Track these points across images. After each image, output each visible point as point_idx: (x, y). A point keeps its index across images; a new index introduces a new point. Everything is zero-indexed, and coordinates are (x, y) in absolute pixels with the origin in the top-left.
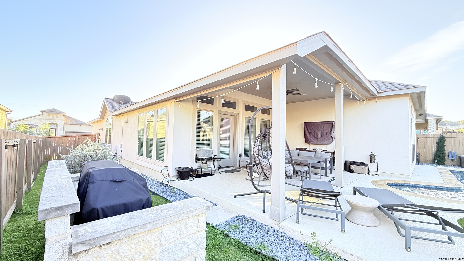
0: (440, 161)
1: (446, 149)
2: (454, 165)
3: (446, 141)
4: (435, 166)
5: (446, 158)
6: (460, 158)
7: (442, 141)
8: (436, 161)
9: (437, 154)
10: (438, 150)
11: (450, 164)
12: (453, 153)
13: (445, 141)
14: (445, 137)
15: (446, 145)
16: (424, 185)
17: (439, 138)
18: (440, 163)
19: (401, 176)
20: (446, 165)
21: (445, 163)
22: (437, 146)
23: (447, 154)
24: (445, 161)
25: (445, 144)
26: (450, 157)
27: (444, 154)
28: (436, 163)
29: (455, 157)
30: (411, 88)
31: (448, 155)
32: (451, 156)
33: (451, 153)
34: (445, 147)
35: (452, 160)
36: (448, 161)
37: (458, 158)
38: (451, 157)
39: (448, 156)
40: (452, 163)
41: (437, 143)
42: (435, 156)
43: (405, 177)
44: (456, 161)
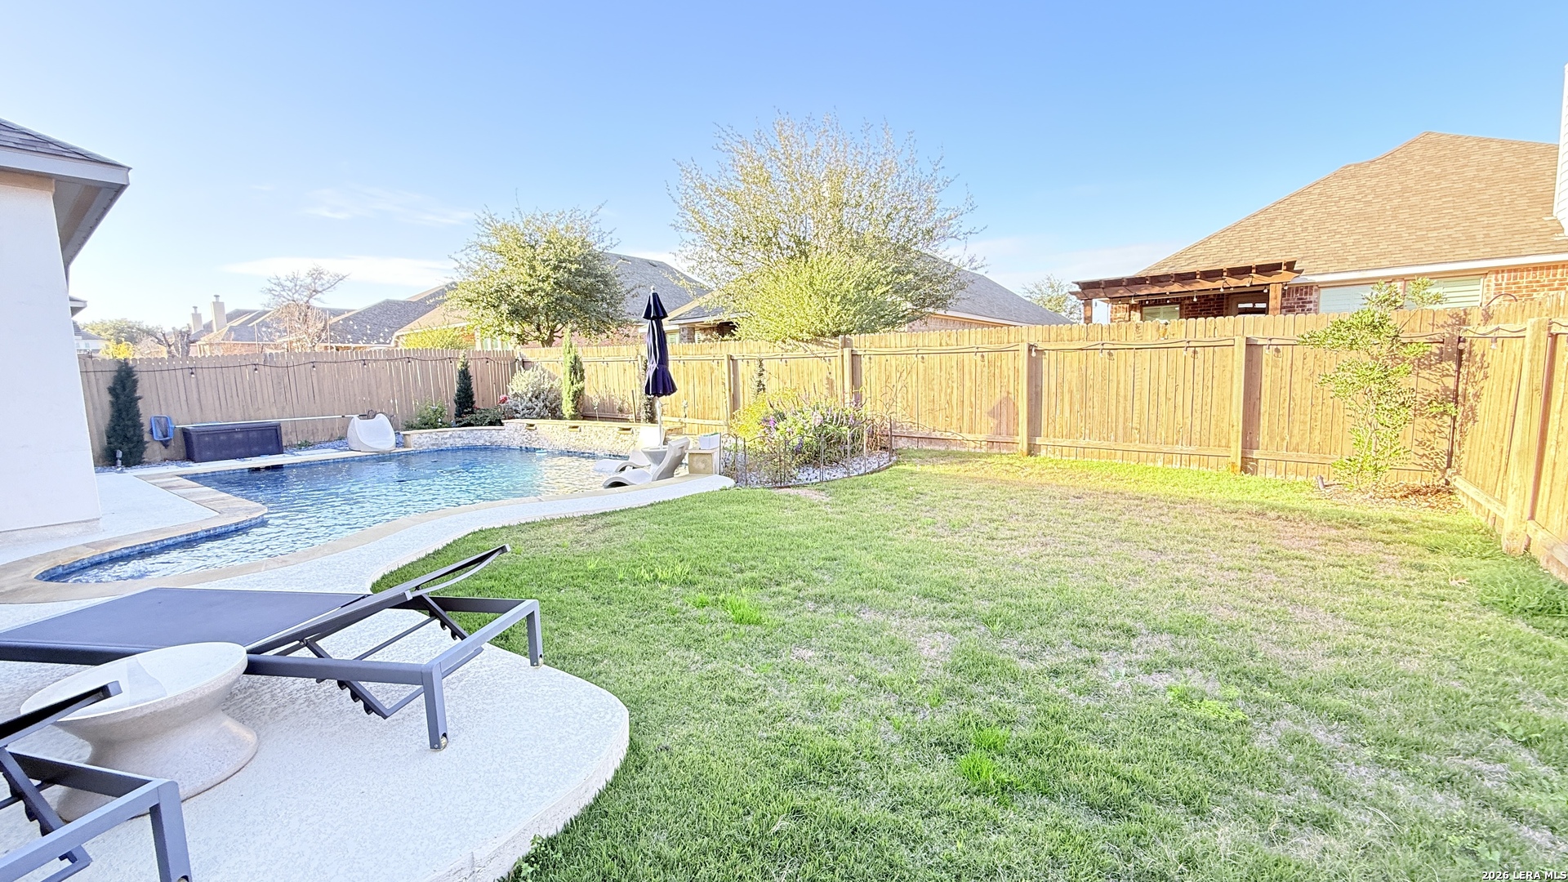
0: (131, 453)
1: (141, 411)
2: (172, 460)
3: (139, 385)
4: (119, 472)
5: (146, 439)
6: (186, 433)
7: (129, 384)
8: (120, 454)
9: (117, 428)
10: (120, 416)
11: (159, 458)
12: (163, 420)
13: (135, 382)
14: (135, 369)
15: (140, 398)
16: (170, 539)
17: (116, 374)
18: (132, 461)
19: (64, 531)
20: (149, 463)
21: (146, 456)
22: (112, 403)
23: (146, 428)
24: (145, 449)
25: (138, 394)
26: (158, 434)
27: (138, 426)
28: (119, 462)
29: (171, 436)
30: (66, 154)
31: (151, 429)
32: (159, 430)
33: (158, 420)
34: (140, 403)
35: (165, 444)
36: (153, 449)
37: (180, 436)
38: (160, 434)
39: (151, 432)
40: (166, 453)
41: (112, 391)
42: (108, 437)
43: (80, 529)
44: (177, 443)
